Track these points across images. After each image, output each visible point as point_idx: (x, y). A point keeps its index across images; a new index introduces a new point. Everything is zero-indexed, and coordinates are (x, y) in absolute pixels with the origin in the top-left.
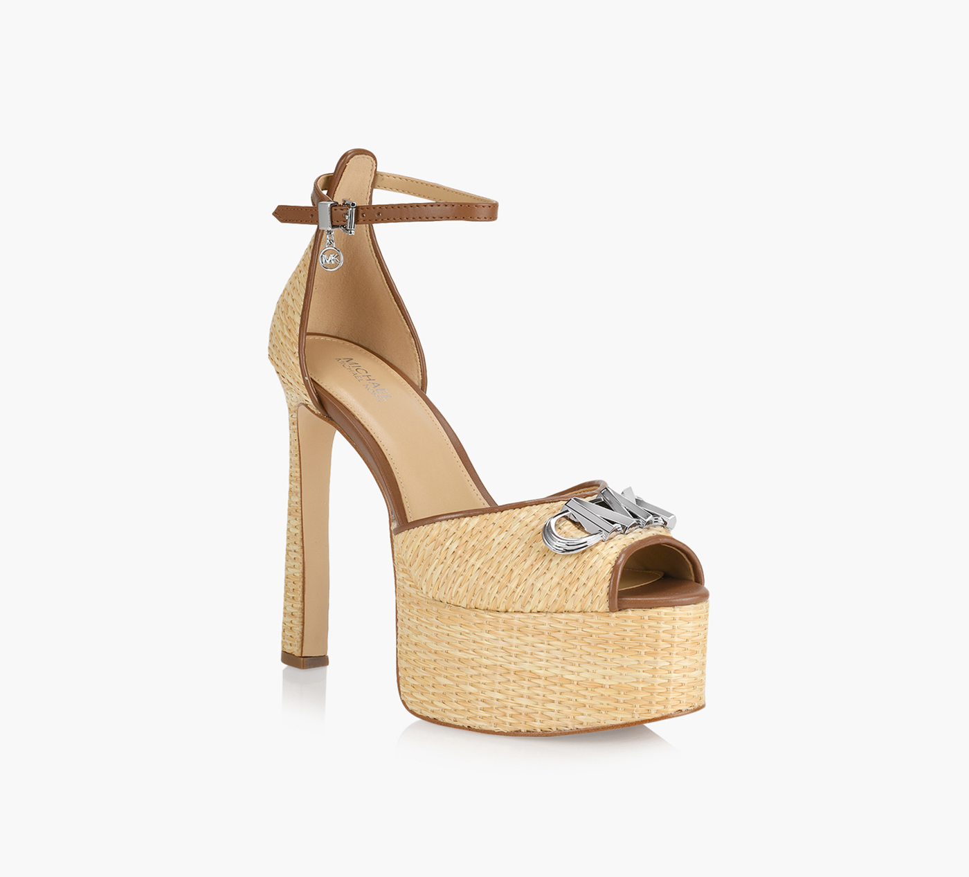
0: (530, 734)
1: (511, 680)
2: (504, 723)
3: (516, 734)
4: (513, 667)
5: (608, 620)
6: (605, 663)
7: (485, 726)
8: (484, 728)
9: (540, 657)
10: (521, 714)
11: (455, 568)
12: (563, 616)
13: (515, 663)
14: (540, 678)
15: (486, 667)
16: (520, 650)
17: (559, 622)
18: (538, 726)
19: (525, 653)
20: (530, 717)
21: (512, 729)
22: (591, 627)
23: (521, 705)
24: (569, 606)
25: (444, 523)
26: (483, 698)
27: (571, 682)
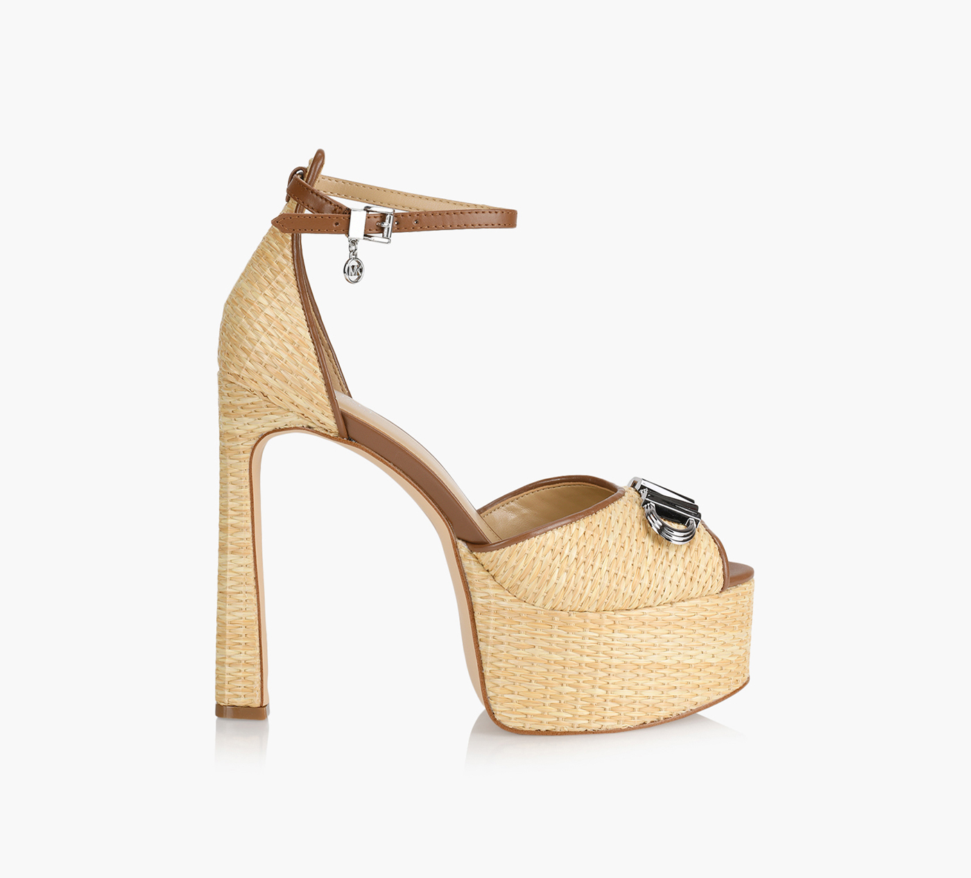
0: (654, 724)
1: (641, 674)
2: (633, 718)
3: (643, 726)
4: (642, 662)
5: (717, 601)
6: (715, 643)
7: (615, 725)
8: (610, 728)
9: (666, 647)
10: (648, 706)
11: (582, 574)
12: (686, 604)
13: (645, 657)
14: (665, 667)
15: (616, 667)
16: (650, 644)
17: (683, 610)
18: (663, 714)
19: (654, 645)
20: (656, 708)
21: (638, 722)
22: (706, 610)
23: (648, 697)
24: (693, 594)
25: (555, 531)
26: (612, 698)
27: (690, 666)
